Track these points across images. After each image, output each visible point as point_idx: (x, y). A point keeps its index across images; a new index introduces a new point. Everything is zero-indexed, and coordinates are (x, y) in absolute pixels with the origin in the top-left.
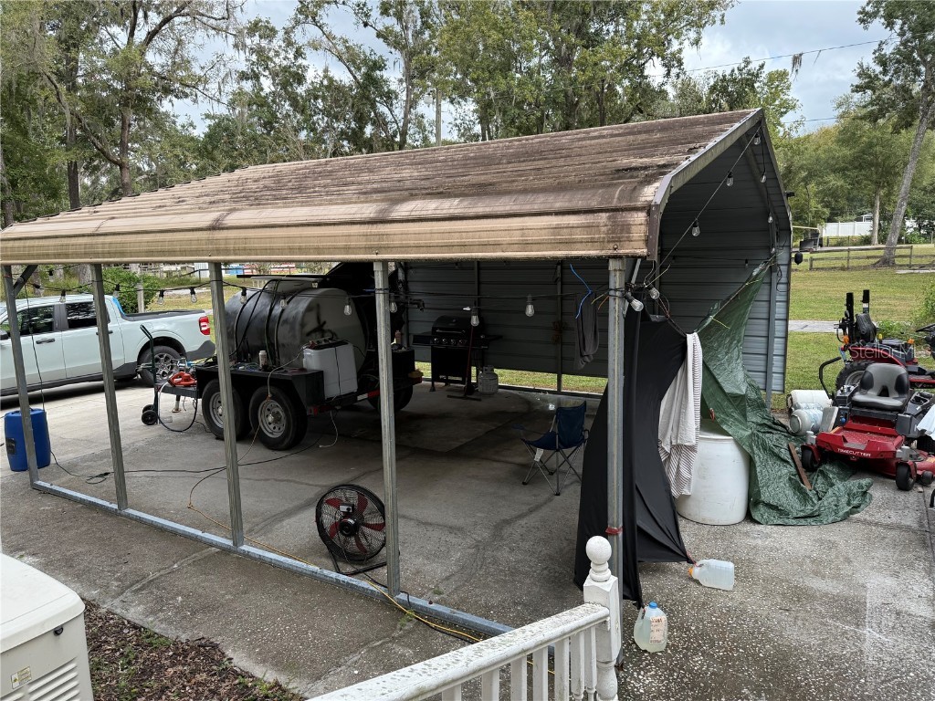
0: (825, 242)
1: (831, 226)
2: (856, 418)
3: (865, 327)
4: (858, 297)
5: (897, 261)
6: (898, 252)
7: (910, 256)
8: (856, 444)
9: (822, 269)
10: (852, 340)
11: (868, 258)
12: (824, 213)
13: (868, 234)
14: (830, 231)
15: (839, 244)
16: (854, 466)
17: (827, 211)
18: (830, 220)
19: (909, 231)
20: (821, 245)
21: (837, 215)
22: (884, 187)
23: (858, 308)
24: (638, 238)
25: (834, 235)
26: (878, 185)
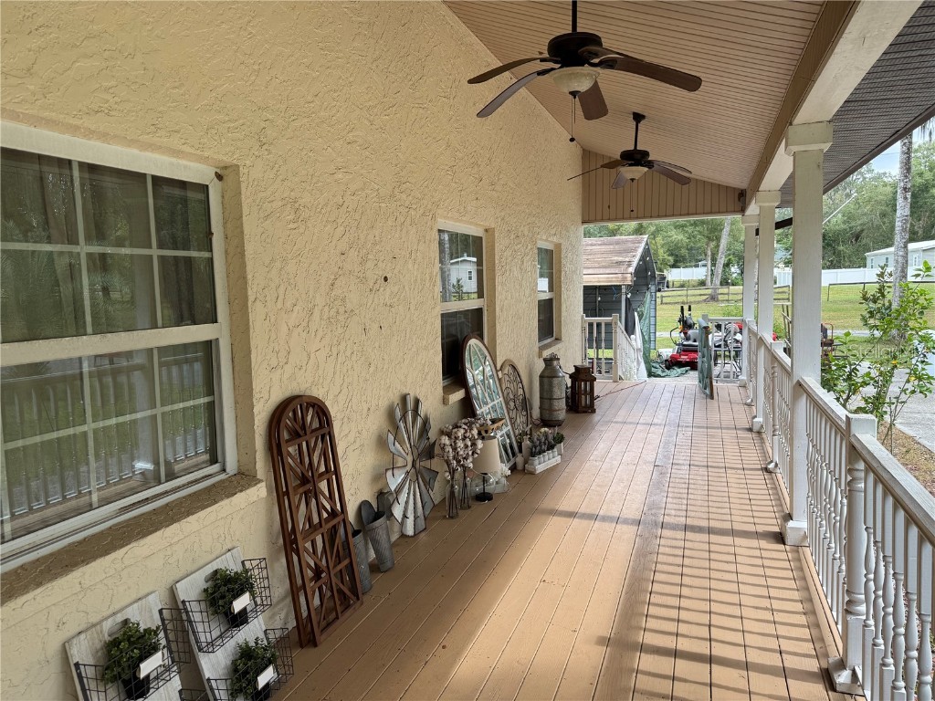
0: (671, 284)
1: (675, 271)
2: (684, 351)
3: (690, 321)
4: (686, 307)
5: (720, 297)
6: (720, 291)
7: (728, 294)
8: (684, 358)
9: (669, 303)
10: (684, 327)
11: (701, 295)
12: (669, 260)
13: (704, 278)
14: (673, 275)
15: (682, 286)
16: (681, 365)
17: (671, 259)
18: (674, 266)
19: (735, 275)
20: (668, 287)
21: (680, 261)
22: (713, 240)
23: (686, 313)
24: (629, 280)
25: (677, 279)
26: (710, 239)
